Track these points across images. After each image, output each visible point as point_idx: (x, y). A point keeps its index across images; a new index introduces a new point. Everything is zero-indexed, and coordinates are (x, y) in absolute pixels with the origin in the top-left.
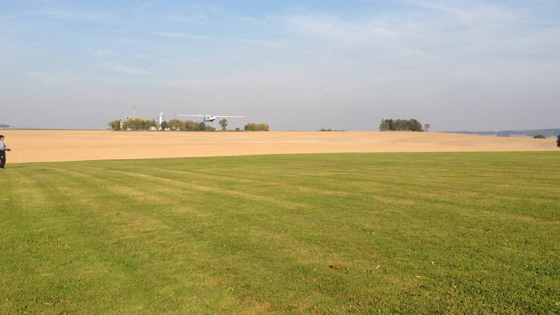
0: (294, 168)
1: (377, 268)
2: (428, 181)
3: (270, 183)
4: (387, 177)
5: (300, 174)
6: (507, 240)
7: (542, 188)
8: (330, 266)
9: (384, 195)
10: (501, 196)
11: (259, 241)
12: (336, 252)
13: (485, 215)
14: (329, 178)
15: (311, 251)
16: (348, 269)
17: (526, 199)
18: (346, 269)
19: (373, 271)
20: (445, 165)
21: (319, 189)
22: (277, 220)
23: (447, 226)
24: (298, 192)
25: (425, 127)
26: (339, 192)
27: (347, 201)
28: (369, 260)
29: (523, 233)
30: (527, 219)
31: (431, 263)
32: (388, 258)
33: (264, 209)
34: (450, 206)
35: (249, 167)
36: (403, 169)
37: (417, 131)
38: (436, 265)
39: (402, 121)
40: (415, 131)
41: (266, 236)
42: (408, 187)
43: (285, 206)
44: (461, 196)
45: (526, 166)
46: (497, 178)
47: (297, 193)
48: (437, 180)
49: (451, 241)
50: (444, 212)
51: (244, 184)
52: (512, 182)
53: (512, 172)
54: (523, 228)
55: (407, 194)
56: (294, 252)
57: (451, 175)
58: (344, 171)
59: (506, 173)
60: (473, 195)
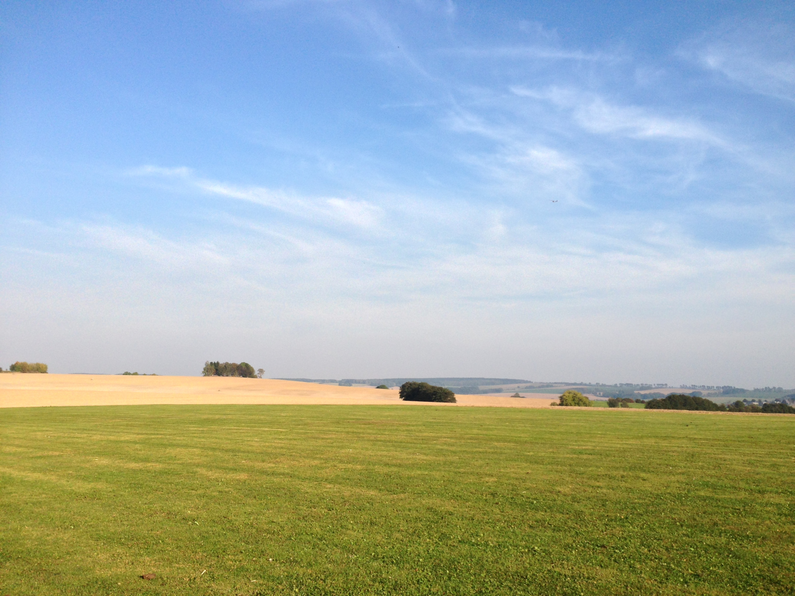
0: (85, 428)
1: (203, 573)
2: (264, 446)
3: (50, 453)
4: (213, 440)
5: (95, 437)
6: (352, 522)
7: (385, 453)
8: (141, 577)
9: (210, 467)
10: (344, 464)
11: (38, 545)
12: (148, 554)
13: (328, 490)
14: (135, 444)
15: (113, 555)
16: (165, 579)
17: (371, 467)
18: (162, 579)
19: (197, 579)
20: (283, 422)
21: (121, 460)
22: (62, 510)
23: (286, 506)
24: (91, 465)
25: (258, 372)
26: (149, 464)
27: (162, 477)
28: (192, 563)
29: (369, 512)
30: (372, 493)
31: (268, 560)
32: (216, 559)
33: (43, 493)
34: (290, 479)
35: (17, 427)
36: (232, 429)
37: (249, 377)
38: (275, 562)
39: (230, 365)
40: (246, 377)
41: (48, 535)
42: (239, 454)
43: (73, 488)
44: (301, 466)
45: (369, 424)
46: (340, 440)
47: (91, 467)
48: (273, 444)
49: (291, 527)
50: (282, 488)
51: (10, 454)
52: (355, 445)
53: (355, 432)
54: (368, 504)
55: (238, 465)
56: (89, 559)
57: (289, 437)
58: (156, 432)
59: (349, 434)
60: (314, 464)
